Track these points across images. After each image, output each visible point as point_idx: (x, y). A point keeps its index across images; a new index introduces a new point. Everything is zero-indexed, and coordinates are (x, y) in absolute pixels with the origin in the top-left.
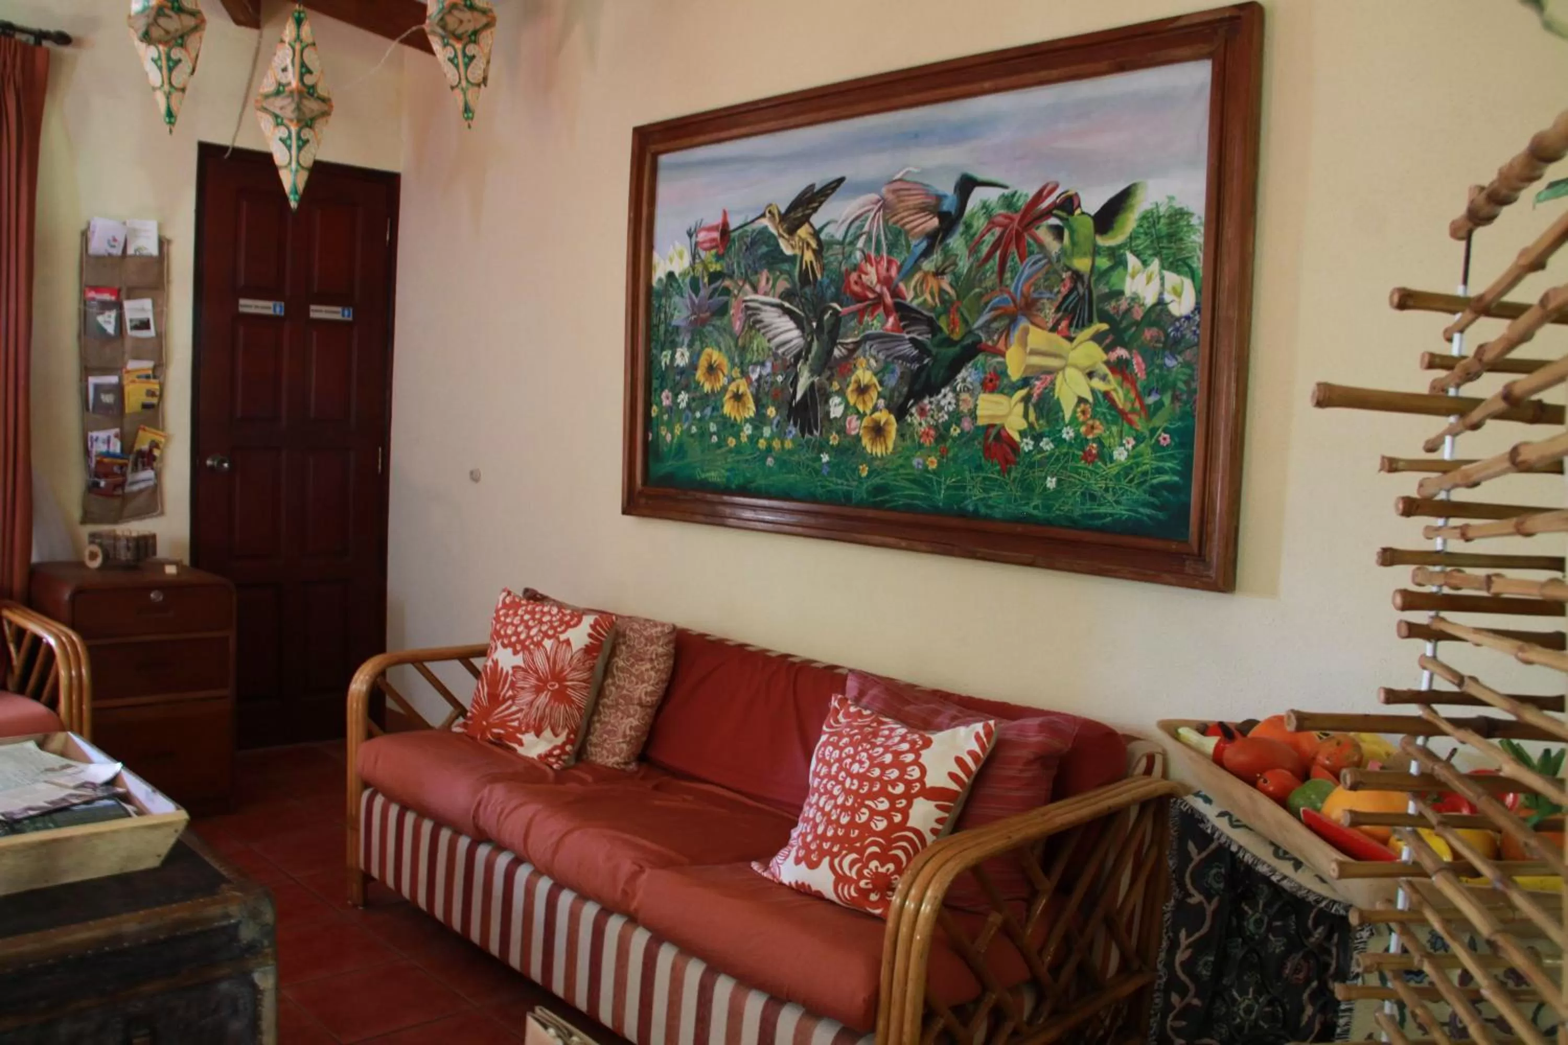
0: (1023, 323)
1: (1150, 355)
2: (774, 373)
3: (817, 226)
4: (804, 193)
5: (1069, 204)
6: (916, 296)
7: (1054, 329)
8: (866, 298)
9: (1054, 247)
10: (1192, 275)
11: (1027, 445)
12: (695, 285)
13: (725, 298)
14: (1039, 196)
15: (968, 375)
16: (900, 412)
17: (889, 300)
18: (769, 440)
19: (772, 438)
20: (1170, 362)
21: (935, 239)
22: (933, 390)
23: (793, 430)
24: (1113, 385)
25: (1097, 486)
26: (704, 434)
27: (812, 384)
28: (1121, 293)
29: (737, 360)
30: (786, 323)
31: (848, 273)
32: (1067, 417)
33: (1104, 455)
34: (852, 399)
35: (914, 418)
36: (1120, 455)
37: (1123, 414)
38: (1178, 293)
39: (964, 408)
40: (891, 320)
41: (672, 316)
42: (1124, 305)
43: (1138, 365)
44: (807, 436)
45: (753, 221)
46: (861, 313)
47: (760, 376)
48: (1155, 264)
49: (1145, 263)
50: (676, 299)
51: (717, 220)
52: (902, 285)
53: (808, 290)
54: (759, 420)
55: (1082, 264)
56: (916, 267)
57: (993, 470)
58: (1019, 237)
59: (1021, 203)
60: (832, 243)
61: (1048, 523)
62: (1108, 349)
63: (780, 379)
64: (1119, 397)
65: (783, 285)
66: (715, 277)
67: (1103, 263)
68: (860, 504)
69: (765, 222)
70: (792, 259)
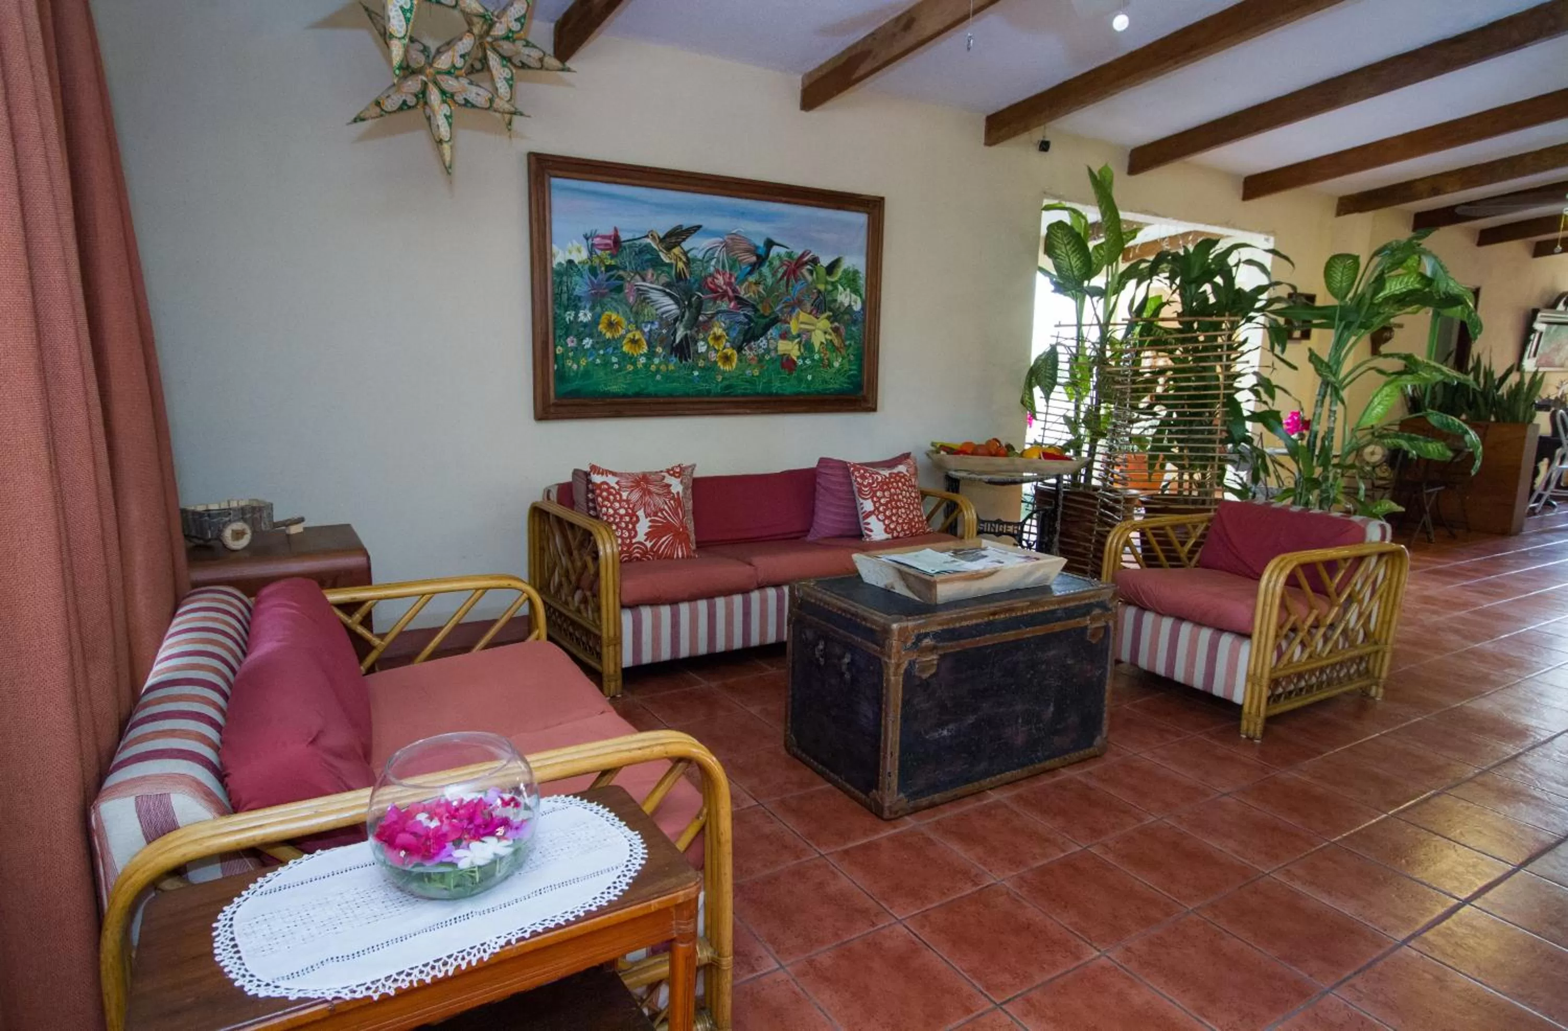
0: (797, 310)
1: (847, 325)
2: (661, 327)
3: (686, 249)
4: (675, 229)
5: (815, 261)
6: (746, 293)
7: (810, 313)
8: (717, 292)
9: (809, 278)
10: (860, 296)
11: (800, 362)
12: (593, 271)
13: (621, 282)
14: (803, 256)
15: (773, 332)
16: (740, 349)
17: (730, 293)
18: (658, 366)
19: (660, 363)
20: (853, 329)
21: (755, 267)
22: (756, 338)
23: (674, 359)
24: (832, 337)
25: (827, 377)
26: (606, 363)
27: (686, 335)
28: (835, 301)
29: (632, 319)
30: (667, 301)
31: (706, 278)
32: (816, 350)
33: (830, 365)
34: (711, 343)
35: (746, 352)
36: (836, 365)
37: (838, 349)
38: (856, 302)
39: (771, 347)
40: (732, 304)
41: (574, 289)
42: (837, 306)
43: (842, 329)
44: (684, 362)
45: (639, 238)
46: (715, 299)
47: (651, 330)
48: (848, 290)
49: (845, 290)
50: (576, 278)
51: (610, 232)
52: (738, 287)
53: (682, 284)
54: (651, 355)
55: (821, 287)
56: (745, 280)
57: (785, 373)
58: (794, 272)
59: (796, 257)
60: (695, 260)
61: (808, 394)
62: (832, 323)
63: (664, 331)
64: (836, 342)
65: (664, 279)
66: (609, 268)
67: (830, 288)
68: (717, 395)
69: (648, 241)
70: (670, 265)
